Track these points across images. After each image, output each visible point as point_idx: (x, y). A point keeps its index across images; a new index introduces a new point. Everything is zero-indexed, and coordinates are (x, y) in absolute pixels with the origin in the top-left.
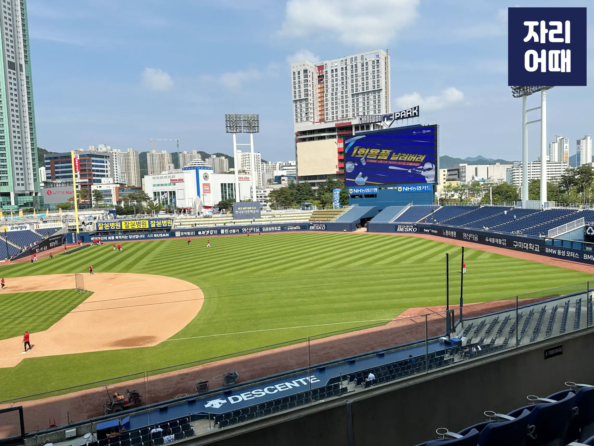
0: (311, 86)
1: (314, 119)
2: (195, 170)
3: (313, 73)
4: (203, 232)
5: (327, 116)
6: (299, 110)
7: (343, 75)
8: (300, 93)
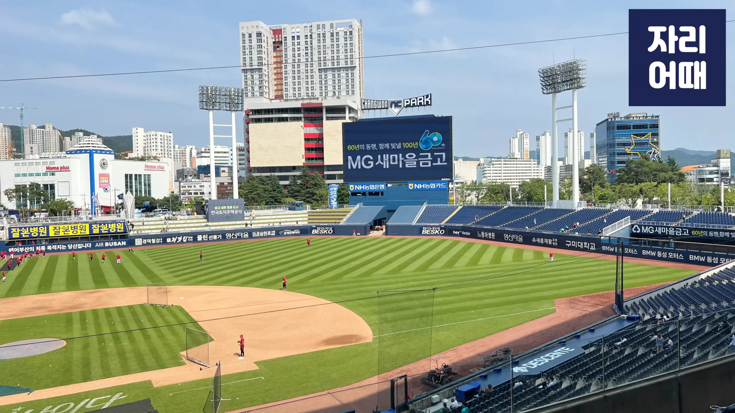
0: (266, 53)
1: (269, 95)
2: (88, 154)
3: (267, 38)
4: (173, 238)
5: (286, 93)
6: (249, 82)
7: (307, 44)
8: (252, 60)
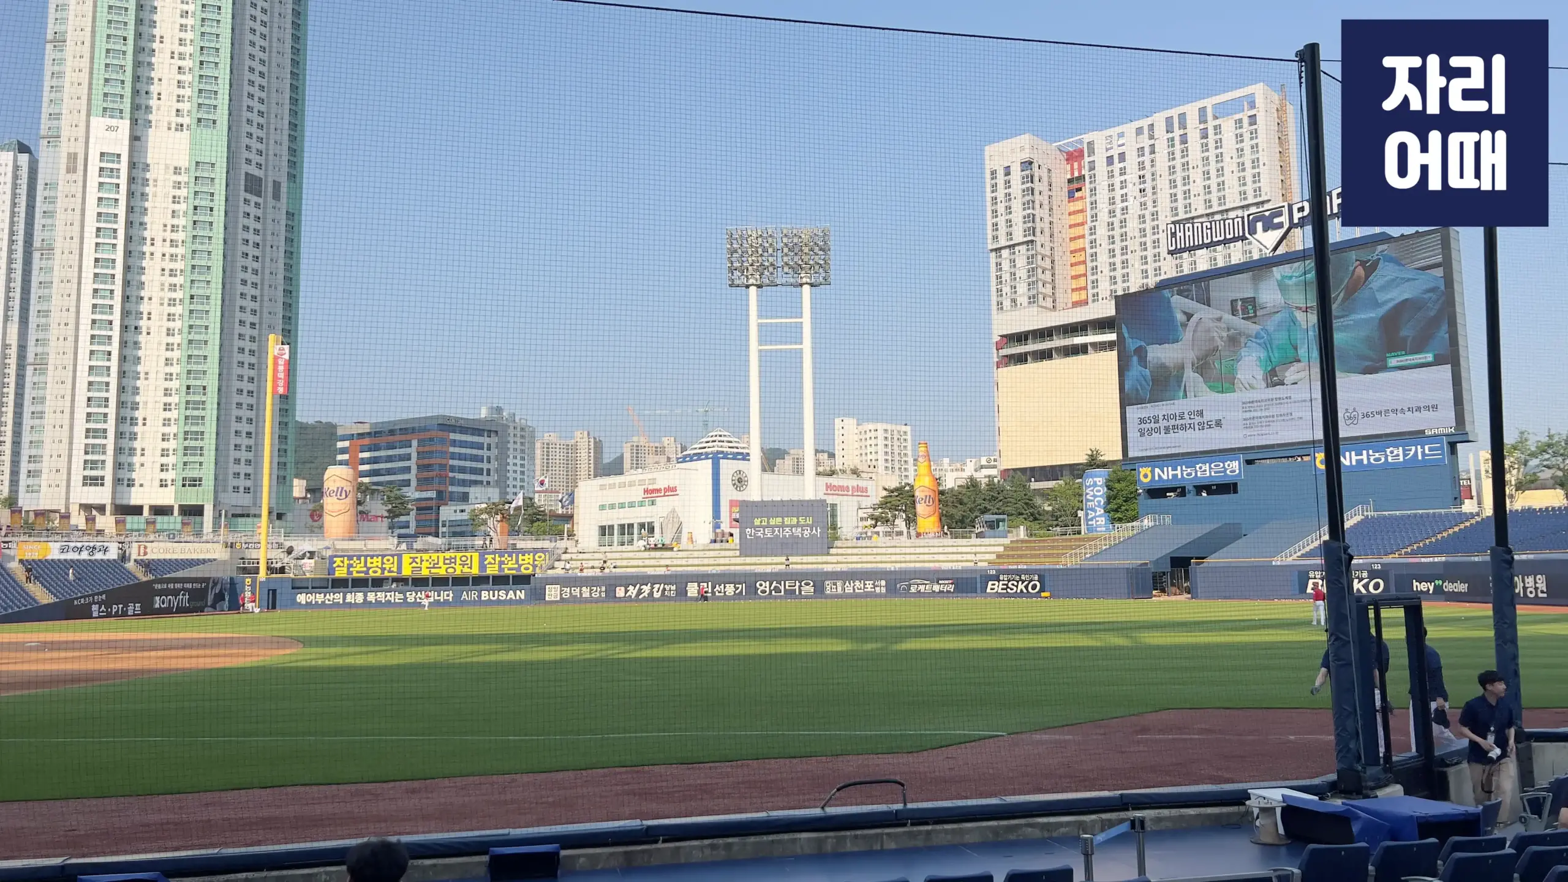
0: (1046, 207)
1: (1054, 301)
2: (711, 462)
3: (1049, 170)
4: (631, 588)
5: (1095, 290)
6: (1006, 277)
7: (1143, 169)
8: (1011, 226)
